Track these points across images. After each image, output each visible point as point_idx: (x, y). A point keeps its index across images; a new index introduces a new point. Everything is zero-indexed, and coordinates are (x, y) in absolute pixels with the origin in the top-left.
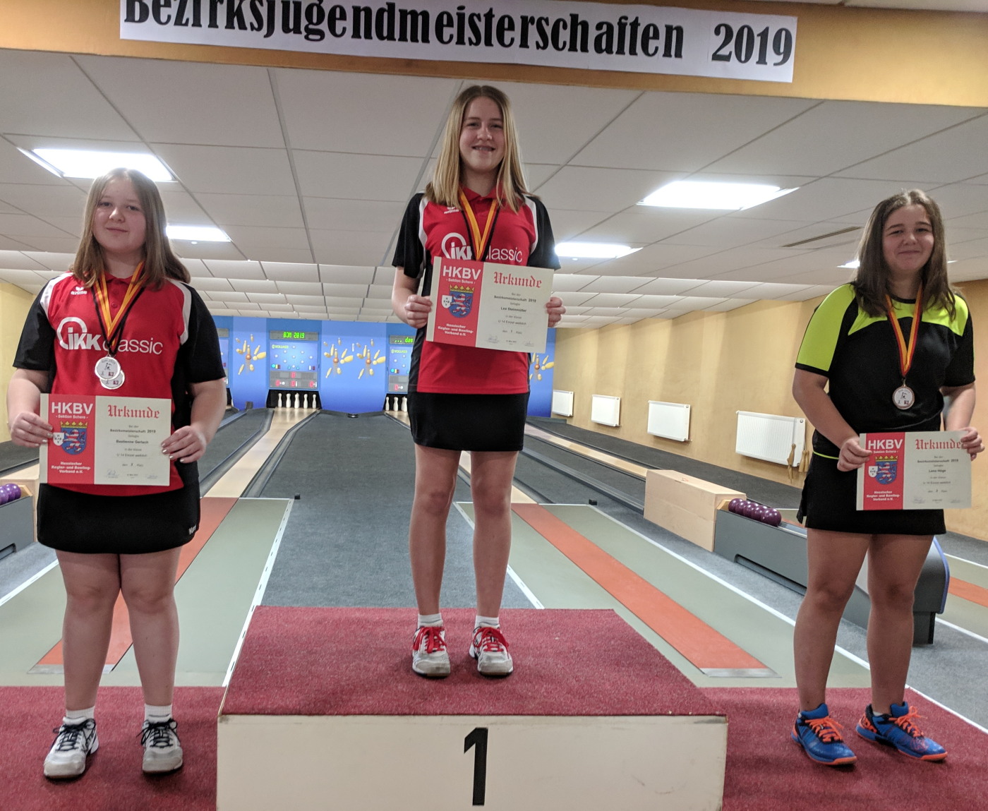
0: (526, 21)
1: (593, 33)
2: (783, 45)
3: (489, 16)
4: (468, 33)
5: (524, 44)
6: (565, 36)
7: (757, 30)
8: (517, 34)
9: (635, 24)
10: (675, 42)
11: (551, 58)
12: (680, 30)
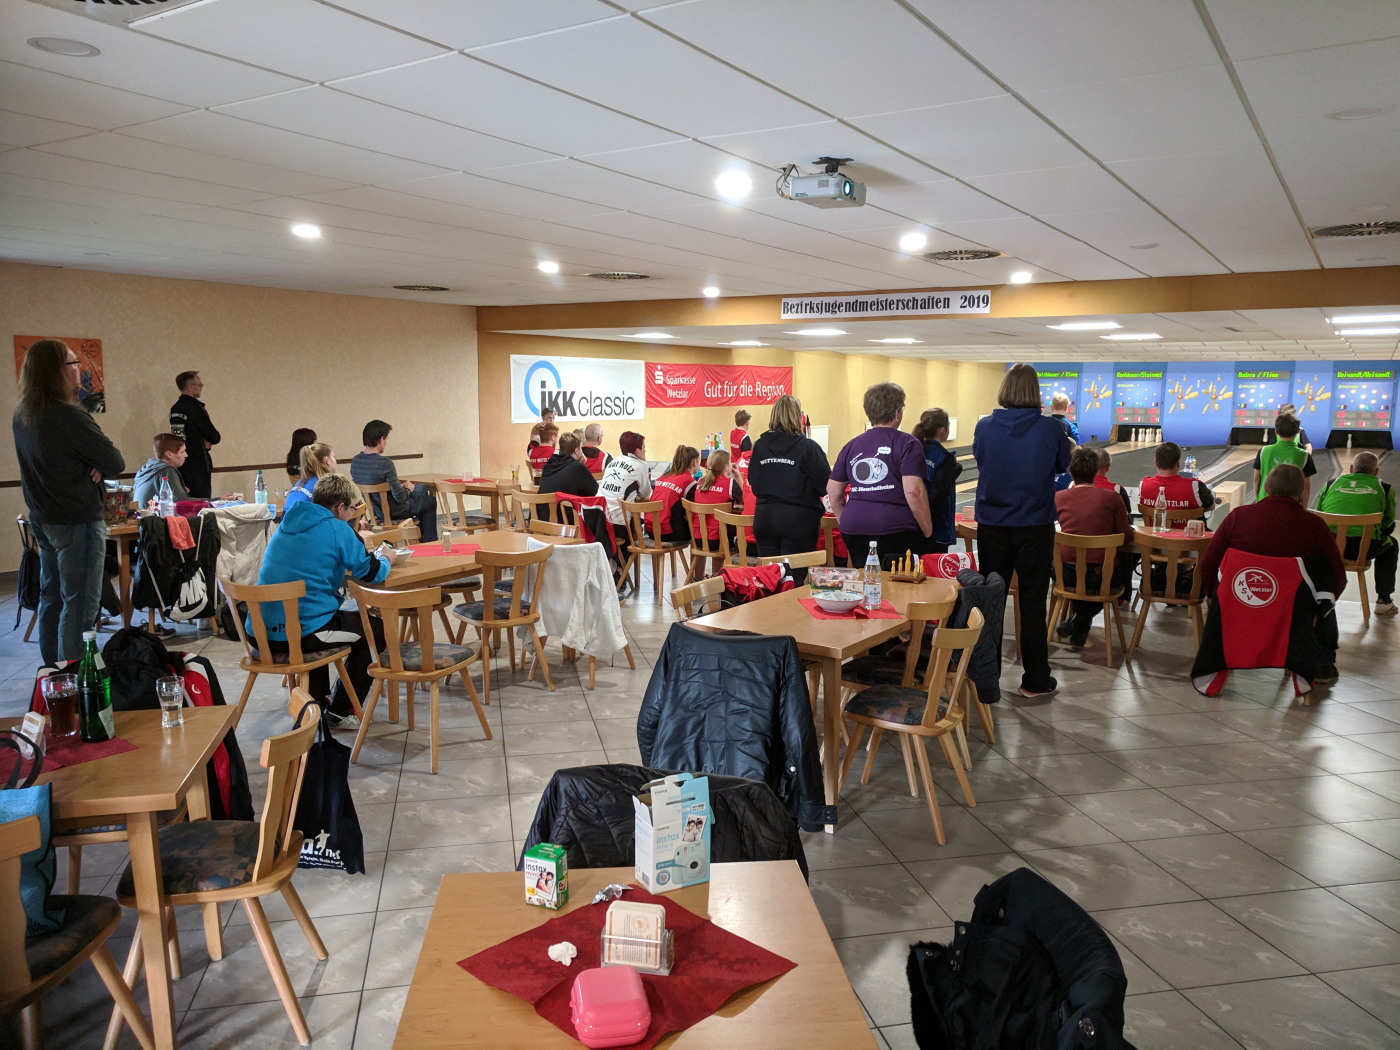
0: (898, 301)
1: (919, 303)
2: (986, 300)
3: (886, 301)
4: (880, 307)
5: (897, 309)
6: (910, 304)
7: (976, 296)
8: (895, 306)
9: (933, 299)
10: (947, 303)
11: (906, 312)
12: (948, 299)
